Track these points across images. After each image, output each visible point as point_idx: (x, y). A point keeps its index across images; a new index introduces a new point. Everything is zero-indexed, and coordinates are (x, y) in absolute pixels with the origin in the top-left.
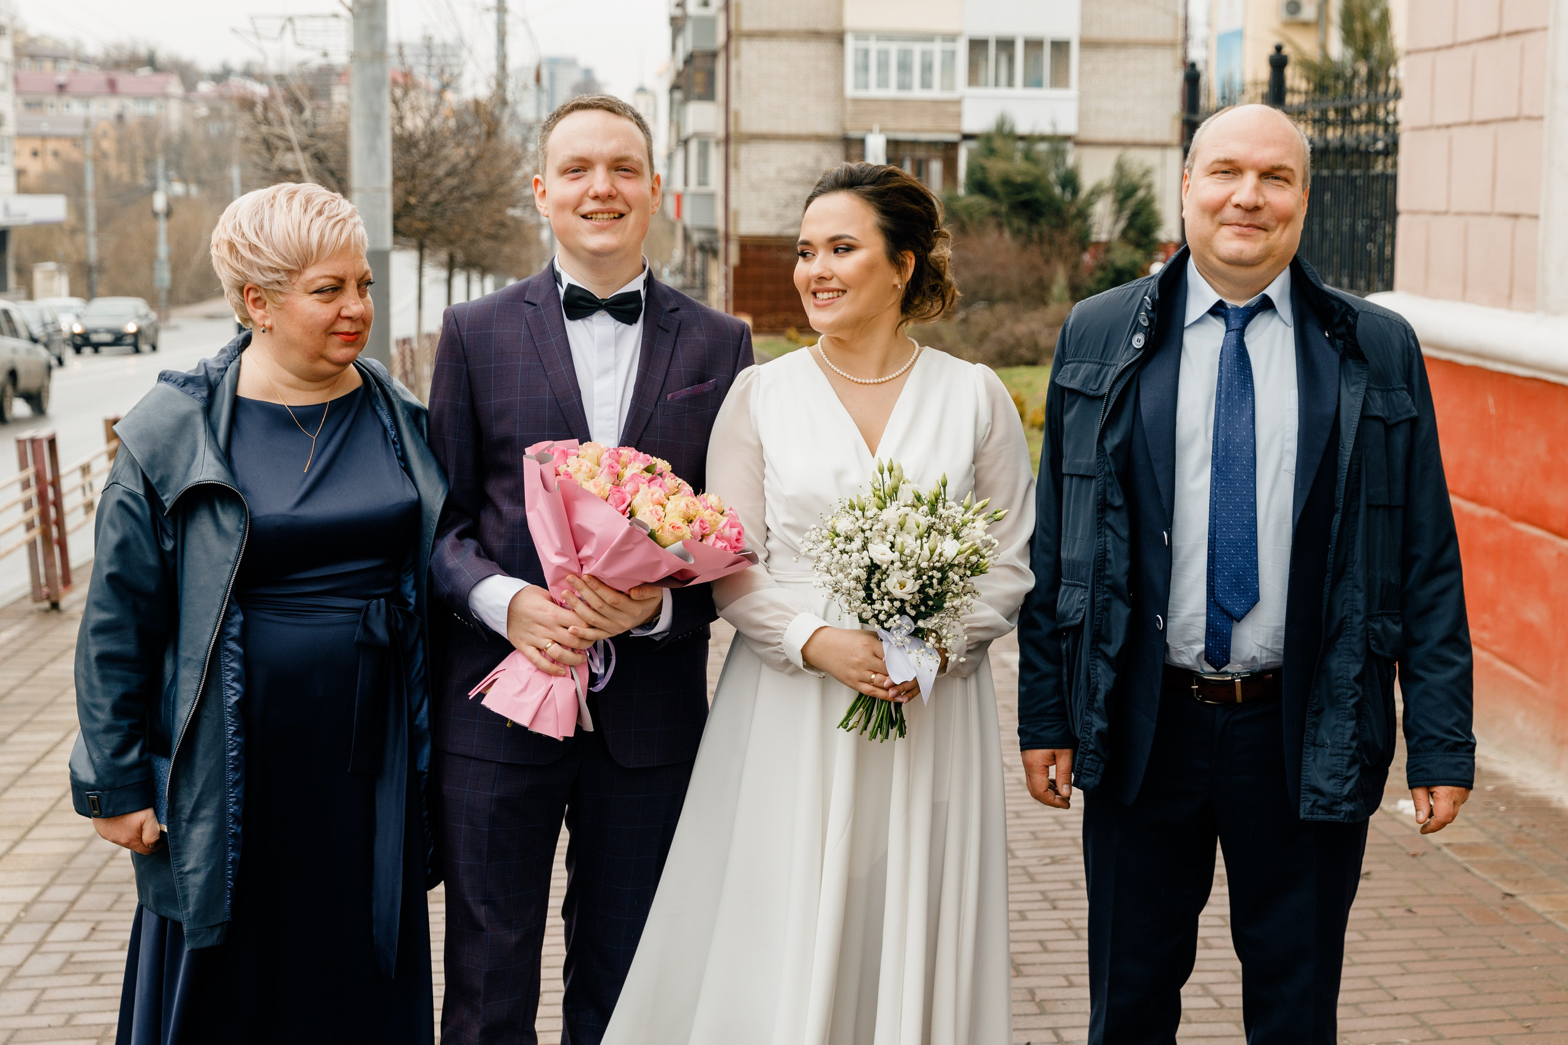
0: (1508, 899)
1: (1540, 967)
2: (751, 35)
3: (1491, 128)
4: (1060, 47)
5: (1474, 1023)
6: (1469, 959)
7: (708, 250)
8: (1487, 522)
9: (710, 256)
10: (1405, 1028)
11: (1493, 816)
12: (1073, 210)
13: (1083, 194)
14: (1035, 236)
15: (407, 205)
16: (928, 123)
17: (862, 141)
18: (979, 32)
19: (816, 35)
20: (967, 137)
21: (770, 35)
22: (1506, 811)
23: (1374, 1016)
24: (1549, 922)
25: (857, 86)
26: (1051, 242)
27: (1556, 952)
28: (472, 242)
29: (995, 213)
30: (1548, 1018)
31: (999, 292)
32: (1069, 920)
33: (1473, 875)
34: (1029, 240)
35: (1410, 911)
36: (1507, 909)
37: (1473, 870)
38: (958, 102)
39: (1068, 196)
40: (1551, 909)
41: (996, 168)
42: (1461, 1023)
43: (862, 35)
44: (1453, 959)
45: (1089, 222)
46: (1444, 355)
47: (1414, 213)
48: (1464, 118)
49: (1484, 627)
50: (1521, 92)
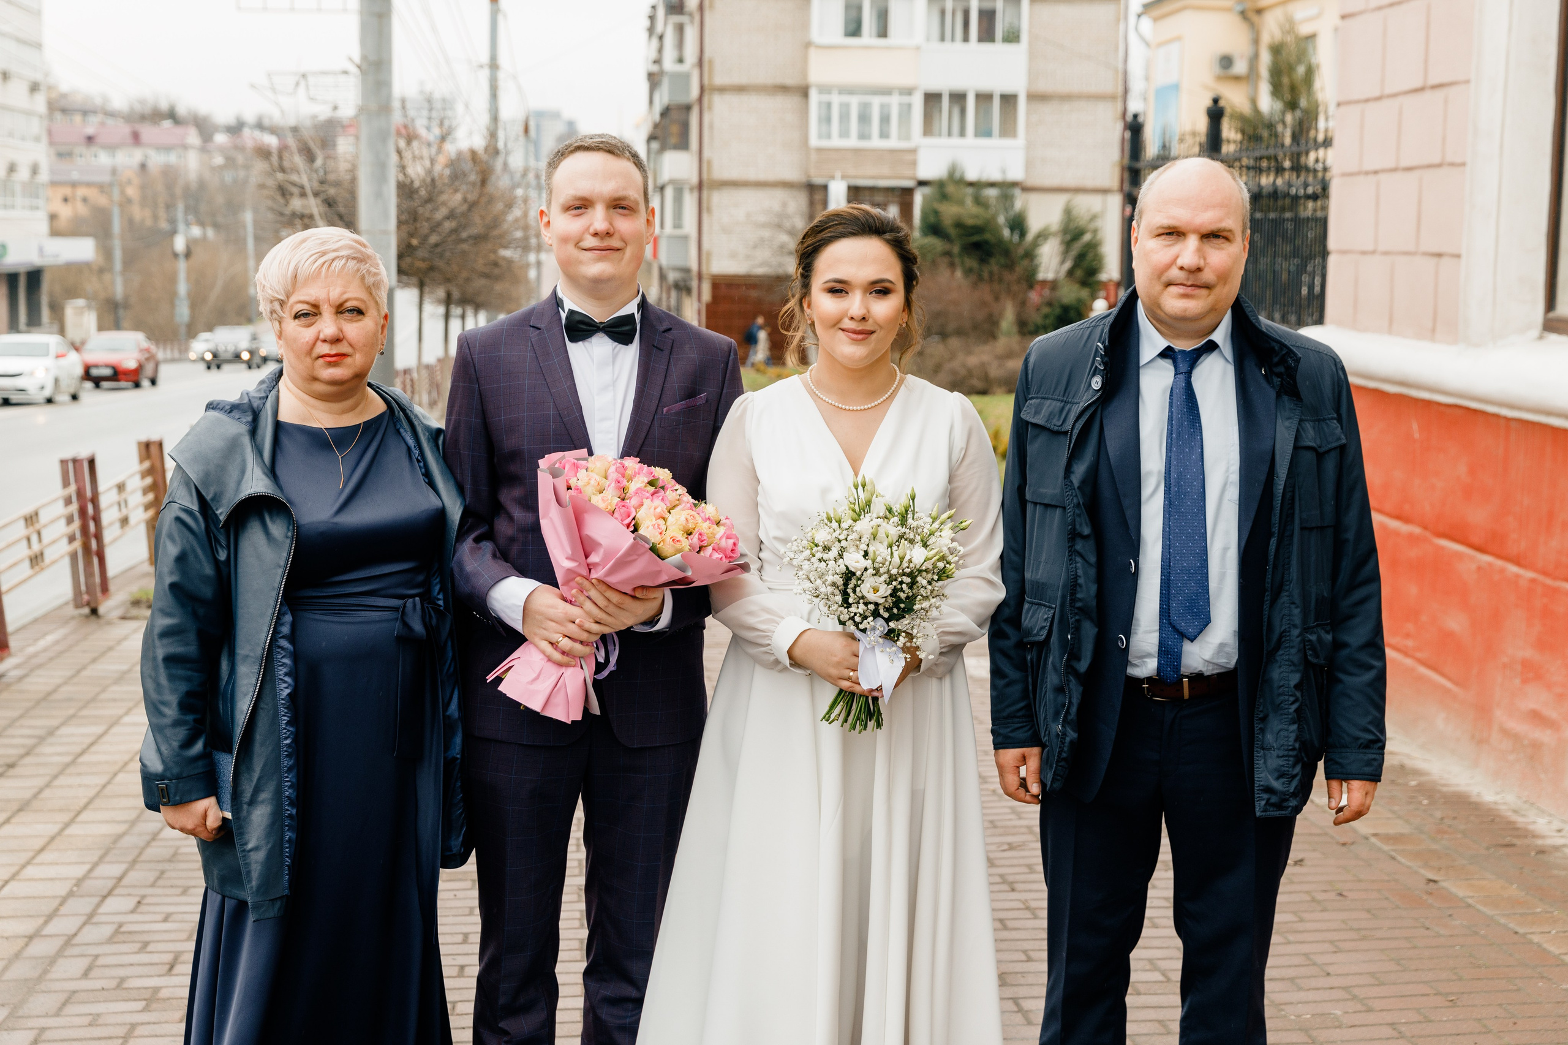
0: (1431, 884)
1: (1462, 946)
2: (722, 90)
3: (1416, 174)
4: (1009, 100)
5: (1402, 996)
6: (1396, 938)
7: (682, 288)
8: (1410, 537)
9: (684, 294)
10: (1338, 1001)
11: (1417, 809)
12: (1021, 251)
13: (1030, 237)
14: (986, 275)
15: (409, 246)
16: (885, 170)
17: (825, 188)
18: (934, 86)
19: (783, 89)
20: (922, 183)
21: (740, 89)
22: (1429, 804)
23: (1308, 990)
24: (1469, 906)
25: (820, 137)
26: (1000, 280)
27: (1476, 933)
28: (468, 280)
29: (948, 254)
30: (1471, 993)
31: (951, 327)
32: (1026, 900)
33: (1399, 862)
34: (980, 278)
35: (1341, 894)
36: (1431, 894)
37: (1399, 858)
38: (914, 151)
39: (1016, 238)
40: (1471, 894)
41: (949, 212)
42: (1390, 997)
43: (825, 89)
44: (1381, 938)
45: (1036, 262)
46: (1372, 385)
47: (1344, 252)
48: (1391, 164)
49: (1408, 635)
50: (1444, 140)
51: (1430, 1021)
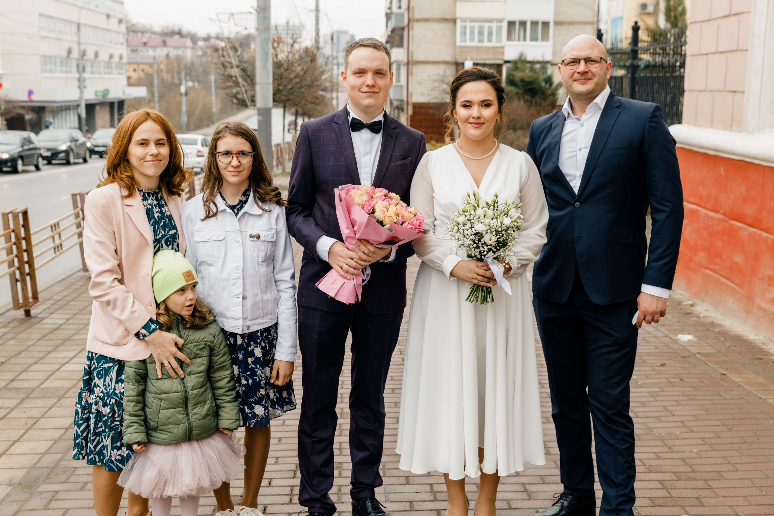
0: (723, 376)
1: (736, 404)
2: (418, 20)
3: (725, 55)
4: (546, 24)
5: (707, 425)
6: (706, 400)
7: (400, 108)
8: (718, 220)
9: (401, 111)
10: (678, 427)
11: (718, 342)
12: (550, 92)
13: (554, 85)
14: (534, 103)
15: (279, 90)
16: (490, 56)
17: (463, 63)
18: (512, 18)
19: (445, 20)
20: (506, 62)
21: (426, 20)
22: (724, 340)
23: (665, 422)
24: (740, 386)
25: (461, 41)
26: (540, 105)
27: (743, 398)
28: (305, 105)
30: (738, 425)
31: (518, 126)
33: (709, 366)
34: (531, 104)
35: (681, 380)
36: (722, 380)
37: (709, 364)
38: (503, 47)
39: (548, 86)
40: (741, 381)
41: (518, 75)
42: (702, 426)
43: (463, 20)
44: (699, 400)
45: (556, 97)
46: (703, 151)
47: (691, 91)
48: (714, 50)
49: (717, 264)
50: (738, 39)
51: (720, 437)
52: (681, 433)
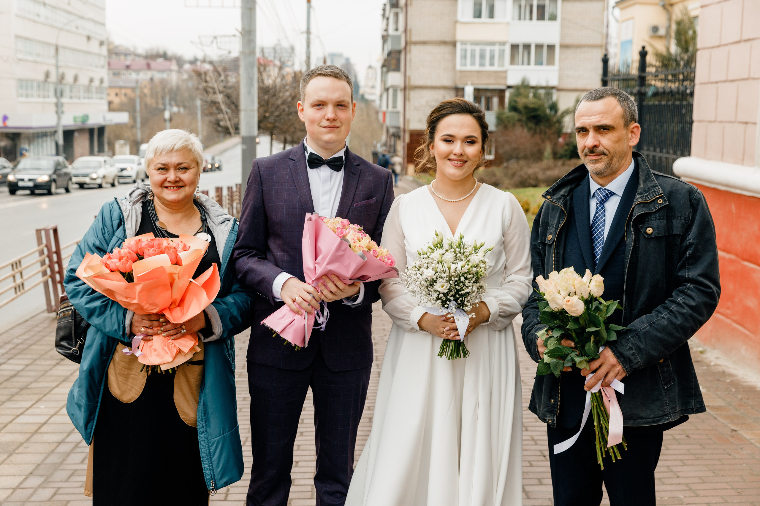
0: (733, 432)
1: (746, 464)
2: (416, 43)
3: (736, 83)
4: (551, 48)
5: (714, 489)
6: (714, 459)
7: (396, 136)
8: (731, 261)
9: (397, 139)
10: (682, 490)
11: (729, 394)
12: (555, 119)
13: (560, 113)
14: (538, 131)
15: (265, 117)
16: (492, 81)
17: (463, 89)
18: (515, 41)
19: (444, 43)
20: (509, 87)
21: (424, 43)
22: (735, 391)
23: (668, 484)
24: (752, 444)
25: (461, 65)
26: (545, 133)
27: (754, 458)
28: (294, 133)
29: (520, 120)
30: (749, 488)
31: (521, 155)
32: (533, 436)
33: (718, 421)
34: (535, 132)
35: (688, 436)
36: (733, 437)
37: (719, 418)
38: (505, 72)
39: (553, 113)
40: (753, 438)
41: (521, 101)
42: (708, 489)
43: (464, 43)
44: (706, 459)
45: (561, 125)
46: (713, 186)
47: (700, 121)
48: (724, 78)
49: (728, 308)
50: (750, 66)
51: (728, 502)
52: (686, 497)
